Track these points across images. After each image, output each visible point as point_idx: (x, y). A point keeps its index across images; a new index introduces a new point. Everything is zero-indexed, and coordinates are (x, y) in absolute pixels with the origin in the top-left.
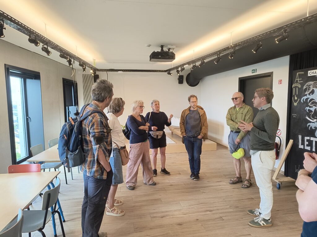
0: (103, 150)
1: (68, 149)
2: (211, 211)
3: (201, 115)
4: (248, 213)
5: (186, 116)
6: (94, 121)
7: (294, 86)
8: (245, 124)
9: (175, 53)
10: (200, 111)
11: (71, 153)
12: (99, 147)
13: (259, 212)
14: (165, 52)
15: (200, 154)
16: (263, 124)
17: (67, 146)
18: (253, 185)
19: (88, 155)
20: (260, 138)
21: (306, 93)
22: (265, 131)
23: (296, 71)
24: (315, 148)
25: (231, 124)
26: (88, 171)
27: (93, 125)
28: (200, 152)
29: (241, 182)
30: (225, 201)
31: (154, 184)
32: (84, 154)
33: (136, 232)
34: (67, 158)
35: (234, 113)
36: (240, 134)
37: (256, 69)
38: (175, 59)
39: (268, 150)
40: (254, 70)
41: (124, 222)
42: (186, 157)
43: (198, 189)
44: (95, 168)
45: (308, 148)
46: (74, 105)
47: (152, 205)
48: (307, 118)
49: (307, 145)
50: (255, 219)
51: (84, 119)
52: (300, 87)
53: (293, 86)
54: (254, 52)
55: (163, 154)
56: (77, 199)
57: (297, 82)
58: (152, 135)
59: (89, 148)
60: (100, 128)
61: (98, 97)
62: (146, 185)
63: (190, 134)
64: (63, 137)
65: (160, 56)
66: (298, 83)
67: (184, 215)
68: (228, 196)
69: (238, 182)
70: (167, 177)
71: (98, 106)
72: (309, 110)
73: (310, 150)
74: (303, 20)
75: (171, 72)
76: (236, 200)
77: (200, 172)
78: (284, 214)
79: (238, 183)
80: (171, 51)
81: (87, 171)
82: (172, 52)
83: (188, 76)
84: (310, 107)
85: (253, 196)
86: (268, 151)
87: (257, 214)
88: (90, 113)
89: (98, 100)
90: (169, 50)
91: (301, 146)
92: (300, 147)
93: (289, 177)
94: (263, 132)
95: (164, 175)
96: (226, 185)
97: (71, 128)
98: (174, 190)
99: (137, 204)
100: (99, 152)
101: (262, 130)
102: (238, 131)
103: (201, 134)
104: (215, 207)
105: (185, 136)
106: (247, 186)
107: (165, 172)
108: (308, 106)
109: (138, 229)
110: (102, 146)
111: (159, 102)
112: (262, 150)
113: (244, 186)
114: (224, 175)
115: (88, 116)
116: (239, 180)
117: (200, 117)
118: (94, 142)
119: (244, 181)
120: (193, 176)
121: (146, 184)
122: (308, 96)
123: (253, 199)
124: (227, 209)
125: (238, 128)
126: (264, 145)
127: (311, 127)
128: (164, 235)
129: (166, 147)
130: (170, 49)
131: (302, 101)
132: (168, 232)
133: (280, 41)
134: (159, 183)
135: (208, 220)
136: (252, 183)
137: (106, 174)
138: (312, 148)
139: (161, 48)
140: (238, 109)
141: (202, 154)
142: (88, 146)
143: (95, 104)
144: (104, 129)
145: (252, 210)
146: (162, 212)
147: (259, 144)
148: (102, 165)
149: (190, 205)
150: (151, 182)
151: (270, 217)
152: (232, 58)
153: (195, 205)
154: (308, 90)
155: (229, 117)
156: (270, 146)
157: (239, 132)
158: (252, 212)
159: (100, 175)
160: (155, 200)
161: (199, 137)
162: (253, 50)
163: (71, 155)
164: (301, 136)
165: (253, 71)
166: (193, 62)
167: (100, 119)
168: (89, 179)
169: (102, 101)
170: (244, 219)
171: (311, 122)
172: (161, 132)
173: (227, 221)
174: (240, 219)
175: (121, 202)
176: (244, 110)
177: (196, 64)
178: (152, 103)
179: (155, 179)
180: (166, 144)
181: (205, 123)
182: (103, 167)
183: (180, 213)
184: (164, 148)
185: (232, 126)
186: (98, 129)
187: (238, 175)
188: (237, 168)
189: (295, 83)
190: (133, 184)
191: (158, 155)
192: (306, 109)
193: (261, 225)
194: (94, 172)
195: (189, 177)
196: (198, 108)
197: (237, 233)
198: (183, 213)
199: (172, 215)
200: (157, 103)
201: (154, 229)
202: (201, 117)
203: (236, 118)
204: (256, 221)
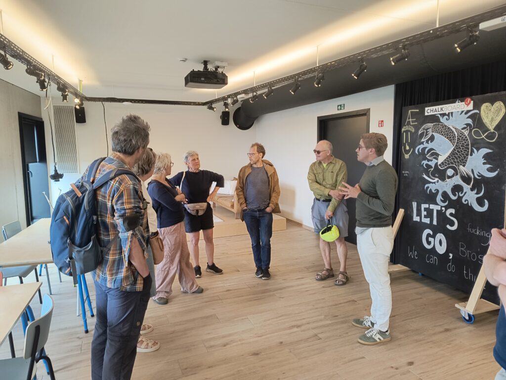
0: (139, 240)
1: (73, 241)
2: (298, 326)
3: (271, 175)
4: (354, 324)
5: (247, 178)
6: (121, 188)
7: (405, 130)
8: (348, 189)
9: (227, 75)
10: (268, 167)
11: (79, 249)
12: (133, 234)
13: (371, 322)
14: (211, 72)
15: (271, 236)
16: (375, 188)
17: (69, 236)
18: (350, 279)
19: (109, 250)
20: (371, 209)
21: (423, 140)
22: (377, 197)
23: (406, 107)
24: (436, 220)
25: (317, 188)
26: (109, 278)
27: (121, 196)
28: (270, 235)
29: (333, 276)
30: (317, 308)
31: (200, 291)
32: (102, 248)
33: (186, 376)
34: (71, 258)
35: (320, 171)
36: (331, 204)
37: (344, 105)
38: (227, 84)
39: (382, 227)
40: (341, 105)
41: (161, 361)
42: (247, 242)
43: (271, 293)
44: (123, 273)
45: (427, 221)
46: (38, 160)
47: (204, 326)
48: (425, 176)
49: (425, 217)
50: (367, 333)
51: (101, 186)
52: (413, 131)
53: (403, 130)
54: (355, 77)
55: (209, 240)
56: (66, 329)
57: (409, 123)
58: (189, 211)
59: (111, 237)
60: (133, 201)
61: (124, 146)
62: (187, 294)
63: (254, 206)
64: (63, 221)
65: (203, 79)
66: (411, 125)
67: (259, 338)
68: (319, 300)
69: (328, 277)
70: (218, 277)
71: (123, 161)
72: (427, 165)
73: (429, 223)
74: (431, 32)
75: (213, 106)
76: (332, 305)
77: (270, 266)
78: (403, 321)
79: (328, 279)
80: (220, 70)
81: (108, 280)
82: (222, 72)
83: (237, 111)
84: (429, 160)
85: (354, 297)
86: (384, 228)
87: (367, 326)
88: (112, 175)
89: (125, 152)
90: (216, 69)
91: (416, 219)
92: (414, 220)
93: (399, 265)
94: (374, 199)
95: (212, 274)
96: (311, 283)
97: (77, 202)
98: (234, 298)
99: (177, 328)
100: (133, 244)
101: (373, 197)
102: (327, 198)
103: (271, 205)
104: (304, 319)
105: (246, 210)
106: (342, 281)
107: (214, 269)
108: (425, 159)
109: (188, 370)
110: (137, 232)
111: (197, 155)
112: (374, 226)
113: (339, 282)
114: (305, 267)
115: (108, 181)
116: (330, 275)
117: (268, 178)
118: (122, 227)
119: (337, 275)
120: (259, 272)
121: (185, 292)
122: (425, 145)
123: (356, 301)
124: (321, 320)
125: (328, 195)
126: (377, 218)
127: (431, 190)
128: (233, 374)
129: (214, 228)
130: (218, 67)
131: (417, 152)
132: (239, 369)
133: (396, 61)
134: (207, 289)
135: (298, 342)
136: (349, 276)
137: (142, 282)
138: (432, 221)
139: (204, 66)
140: (325, 165)
141: (273, 235)
142: (109, 235)
143: (117, 158)
144: (139, 202)
145: (359, 320)
146: (224, 337)
147: (369, 218)
148: (134, 267)
149: (265, 321)
150: (194, 289)
151: (388, 327)
152: (320, 85)
153: (272, 319)
154: (425, 136)
155: (313, 177)
156: (386, 220)
157: (330, 200)
158: (359, 322)
159: (132, 284)
160: (207, 317)
161: (268, 210)
162: (353, 75)
163: (79, 252)
164: (416, 203)
165: (339, 107)
166: (253, 90)
167: (134, 184)
168: (110, 293)
169: (131, 154)
170: (349, 334)
171: (430, 182)
172: (205, 205)
173: (326, 340)
174: (345, 335)
175: (149, 327)
176: (334, 167)
177: (257, 93)
178: (187, 158)
179: (201, 282)
180: (213, 224)
181: (275, 188)
182: (136, 269)
183: (252, 335)
184: (211, 230)
185: (319, 191)
186: (130, 203)
187: (327, 267)
188: (325, 255)
189: (405, 126)
190: (166, 294)
191: (200, 241)
192: (423, 163)
193: (376, 341)
194: (122, 280)
195: (254, 275)
196: (265, 164)
197: (345, 358)
198: (256, 334)
199: (240, 340)
200: (195, 157)
201: (215, 366)
202: (270, 178)
203: (324, 180)
204: (369, 335)
